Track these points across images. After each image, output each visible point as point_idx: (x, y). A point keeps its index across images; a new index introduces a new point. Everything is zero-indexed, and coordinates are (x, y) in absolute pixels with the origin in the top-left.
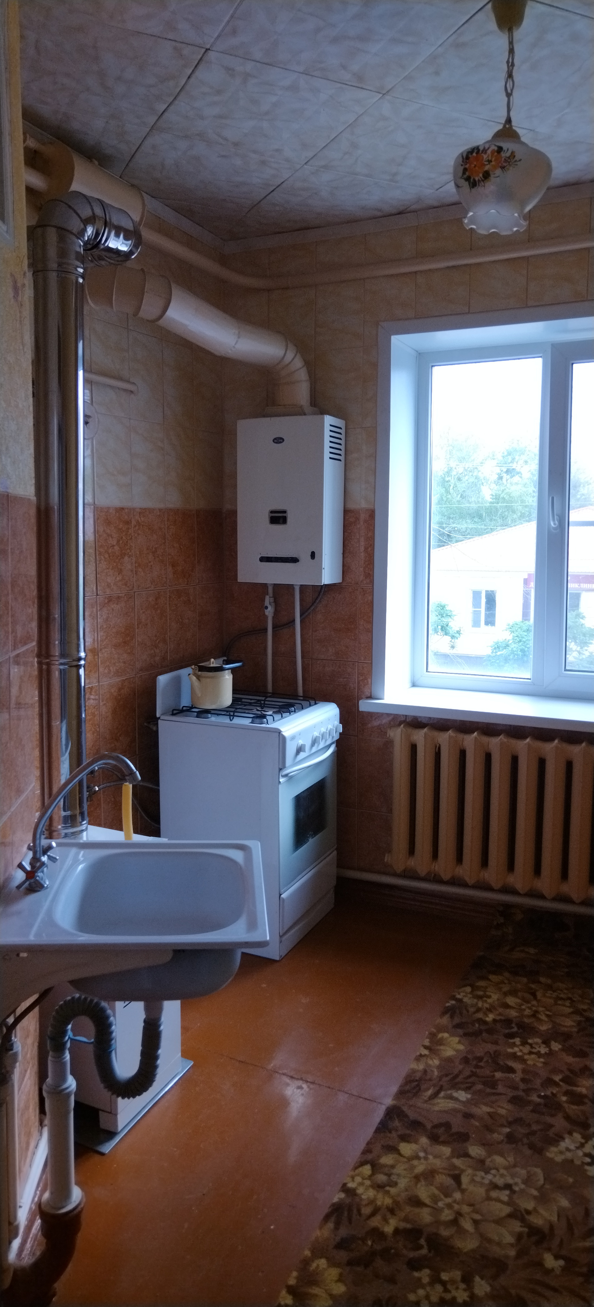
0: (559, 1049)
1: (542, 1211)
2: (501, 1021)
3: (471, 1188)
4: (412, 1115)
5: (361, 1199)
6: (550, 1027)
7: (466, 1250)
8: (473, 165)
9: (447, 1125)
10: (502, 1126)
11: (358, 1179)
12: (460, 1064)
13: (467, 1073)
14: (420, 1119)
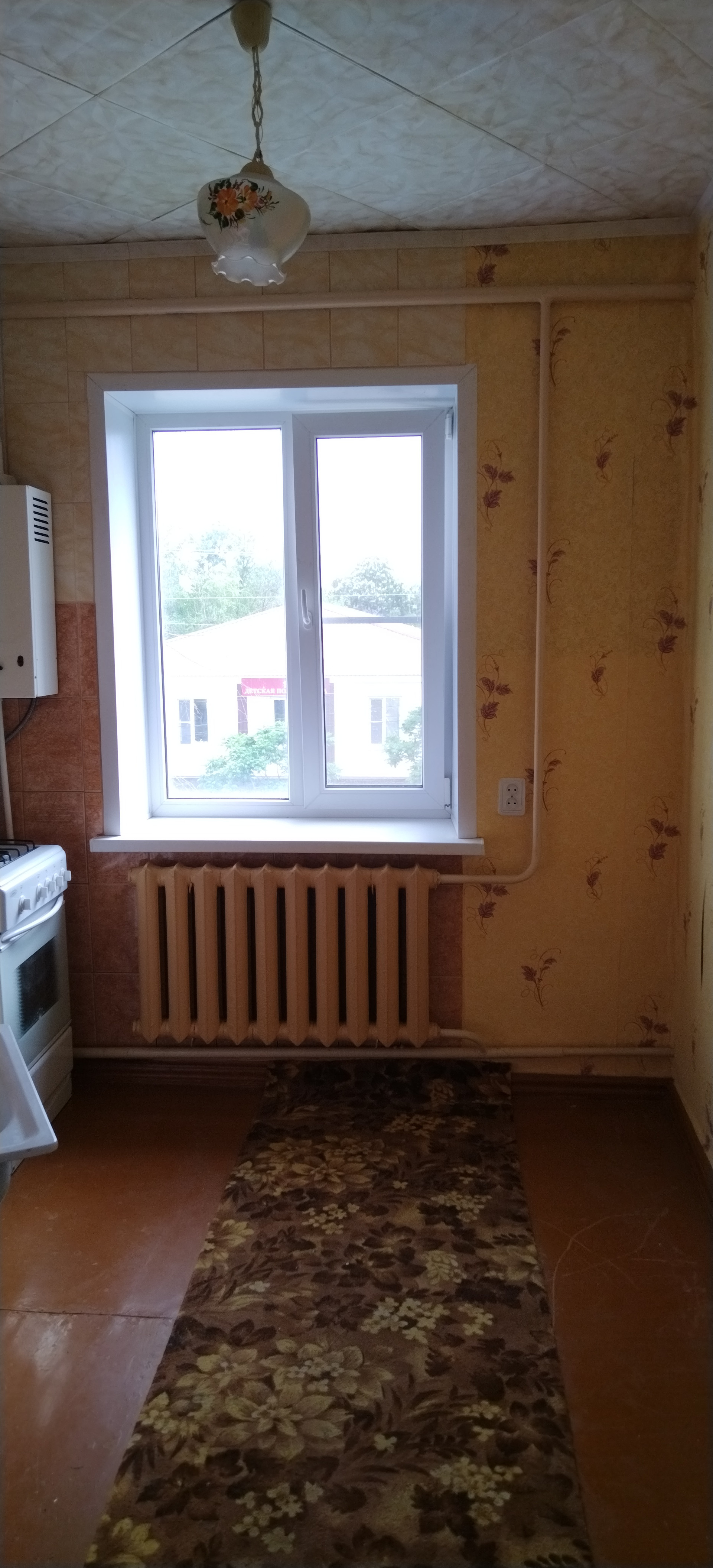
0: (358, 1211)
1: (366, 1392)
2: (290, 1192)
3: (285, 1388)
4: (206, 1322)
5: (162, 1435)
6: (344, 1188)
7: (291, 1458)
8: (224, 201)
9: (248, 1324)
10: (311, 1309)
11: (154, 1413)
12: (252, 1251)
13: (261, 1261)
14: (217, 1324)
